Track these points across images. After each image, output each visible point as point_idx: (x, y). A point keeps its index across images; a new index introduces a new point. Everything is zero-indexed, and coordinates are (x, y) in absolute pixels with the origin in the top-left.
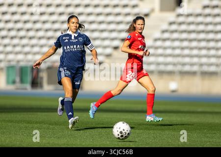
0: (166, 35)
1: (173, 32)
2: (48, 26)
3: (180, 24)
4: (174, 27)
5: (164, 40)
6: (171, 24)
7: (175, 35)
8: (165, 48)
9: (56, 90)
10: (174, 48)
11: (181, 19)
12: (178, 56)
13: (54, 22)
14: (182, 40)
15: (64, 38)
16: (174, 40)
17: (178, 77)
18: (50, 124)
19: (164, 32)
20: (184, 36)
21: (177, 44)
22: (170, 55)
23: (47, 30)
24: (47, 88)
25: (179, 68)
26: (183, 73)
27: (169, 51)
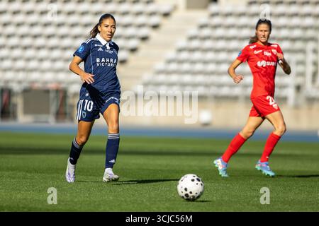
0: (195, 44)
1: (205, 39)
2: (24, 30)
3: (216, 27)
4: (206, 32)
5: (192, 50)
6: (202, 27)
7: (208, 44)
8: (193, 62)
9: (36, 122)
10: (206, 62)
11: (217, 20)
12: (212, 73)
13: (32, 25)
14: (217, 51)
15: (96, 45)
16: (206, 50)
17: (211, 104)
18: (27, 172)
19: (192, 38)
20: (221, 44)
21: (210, 56)
22: (200, 73)
23: (23, 36)
24: (23, 119)
25: (213, 91)
26: (219, 99)
27: (199, 67)
